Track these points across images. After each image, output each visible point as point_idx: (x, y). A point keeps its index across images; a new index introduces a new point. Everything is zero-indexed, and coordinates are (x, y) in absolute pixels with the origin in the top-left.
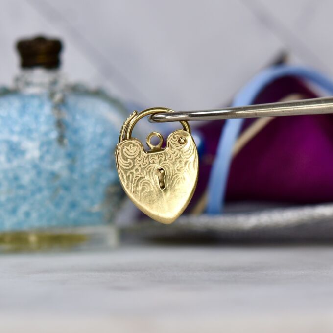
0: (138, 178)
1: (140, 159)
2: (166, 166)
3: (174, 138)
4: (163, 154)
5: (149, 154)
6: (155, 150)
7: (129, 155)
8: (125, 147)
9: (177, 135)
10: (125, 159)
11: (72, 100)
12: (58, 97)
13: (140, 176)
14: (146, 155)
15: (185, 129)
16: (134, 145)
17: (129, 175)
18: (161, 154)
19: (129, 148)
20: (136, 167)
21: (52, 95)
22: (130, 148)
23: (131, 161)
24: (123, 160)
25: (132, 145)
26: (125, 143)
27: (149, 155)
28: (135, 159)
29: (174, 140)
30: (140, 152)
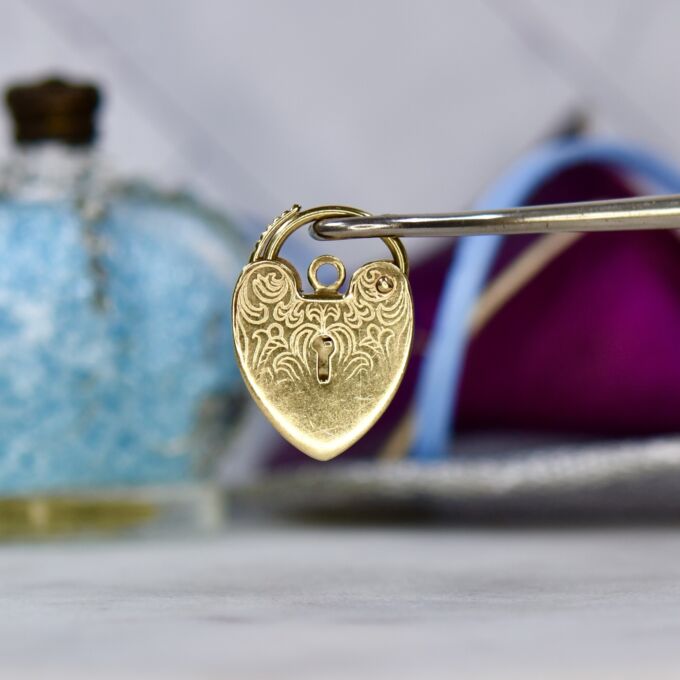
0: (274, 348)
1: (285, 307)
2: (340, 333)
3: (369, 276)
4: (337, 306)
5: (308, 300)
6: (322, 295)
7: (264, 296)
8: (259, 275)
9: (377, 272)
10: (255, 301)
11: (122, 214)
12: (92, 208)
13: (279, 345)
14: (301, 301)
15: (396, 262)
16: (279, 276)
17: (256, 339)
18: (334, 305)
19: (266, 279)
20: (275, 325)
21: (79, 204)
22: (270, 280)
23: (266, 309)
24: (248, 302)
25: (274, 275)
26: (261, 266)
27: (306, 304)
28: (275, 305)
29: (369, 280)
30: (289, 293)
